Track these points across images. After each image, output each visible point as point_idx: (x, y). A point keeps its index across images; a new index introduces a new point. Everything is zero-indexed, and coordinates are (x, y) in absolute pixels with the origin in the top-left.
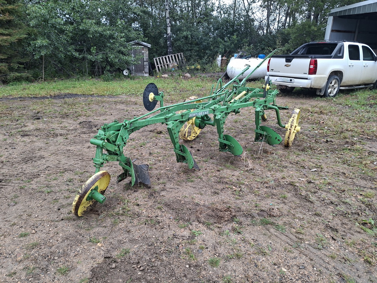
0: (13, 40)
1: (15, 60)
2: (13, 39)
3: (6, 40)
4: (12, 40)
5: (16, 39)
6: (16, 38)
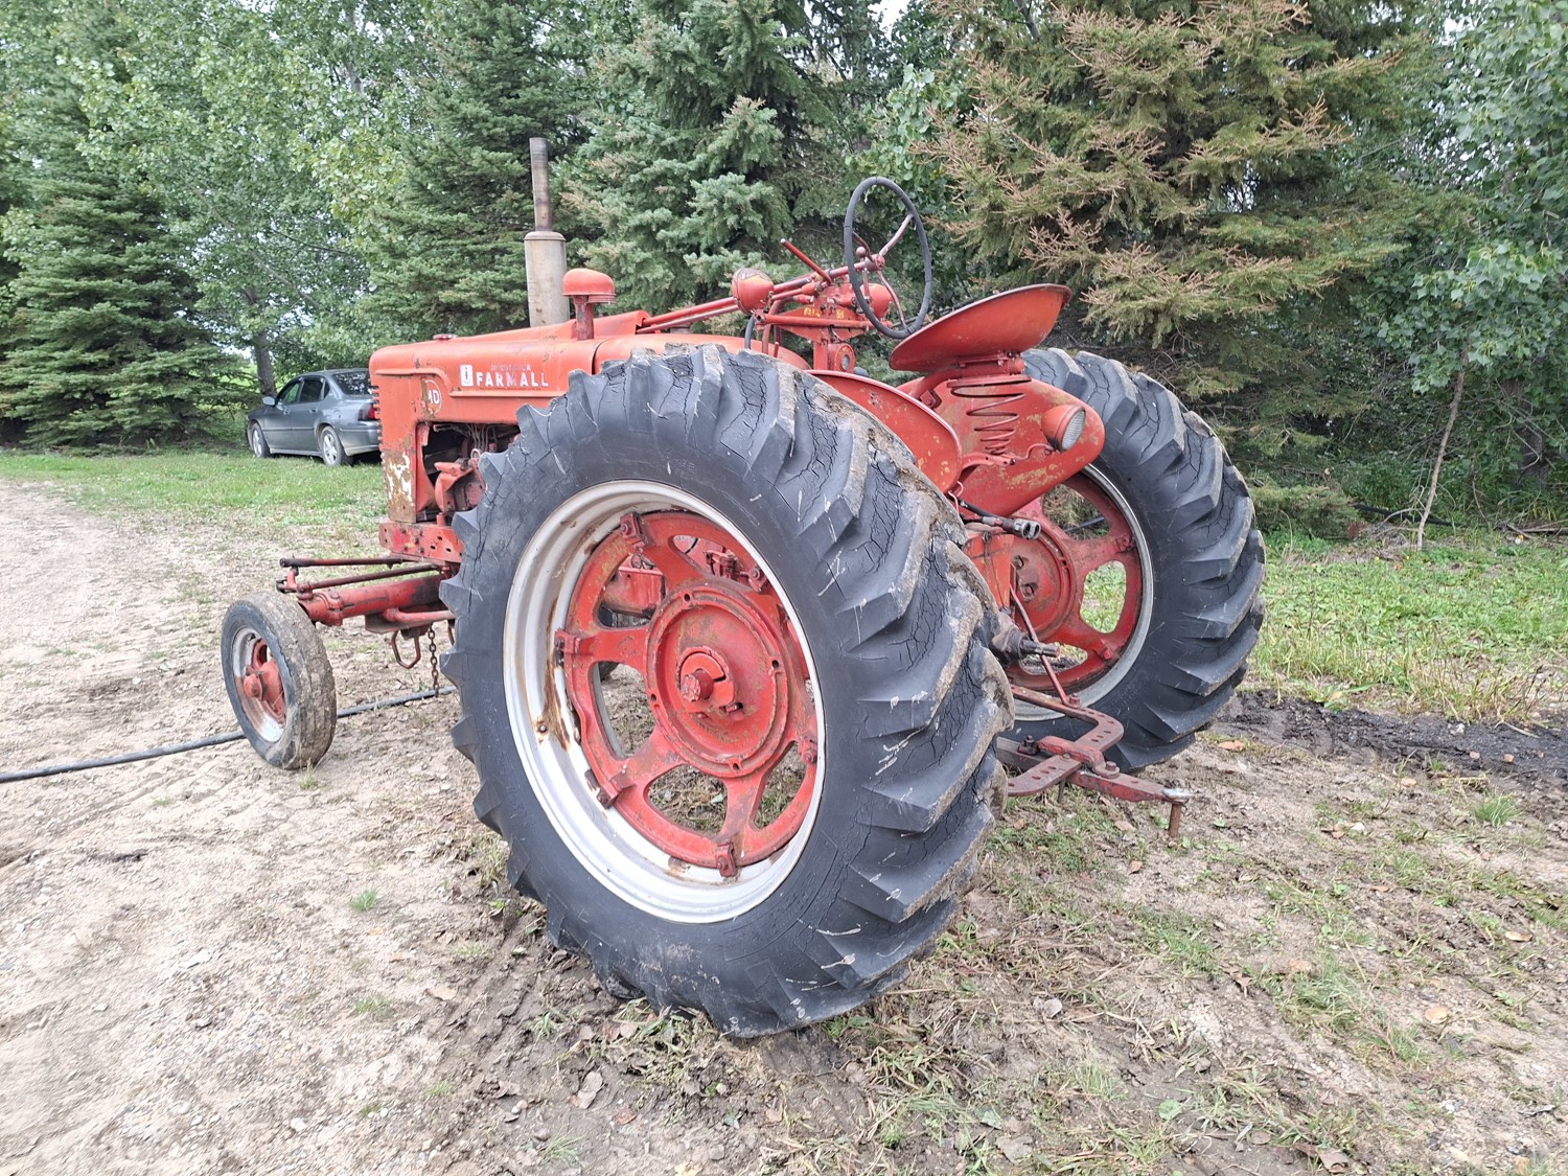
0: (1306, 281)
1: (1280, 403)
2: (1309, 275)
3: (1263, 286)
4: (1296, 281)
5: (1326, 274)
6: (1324, 269)
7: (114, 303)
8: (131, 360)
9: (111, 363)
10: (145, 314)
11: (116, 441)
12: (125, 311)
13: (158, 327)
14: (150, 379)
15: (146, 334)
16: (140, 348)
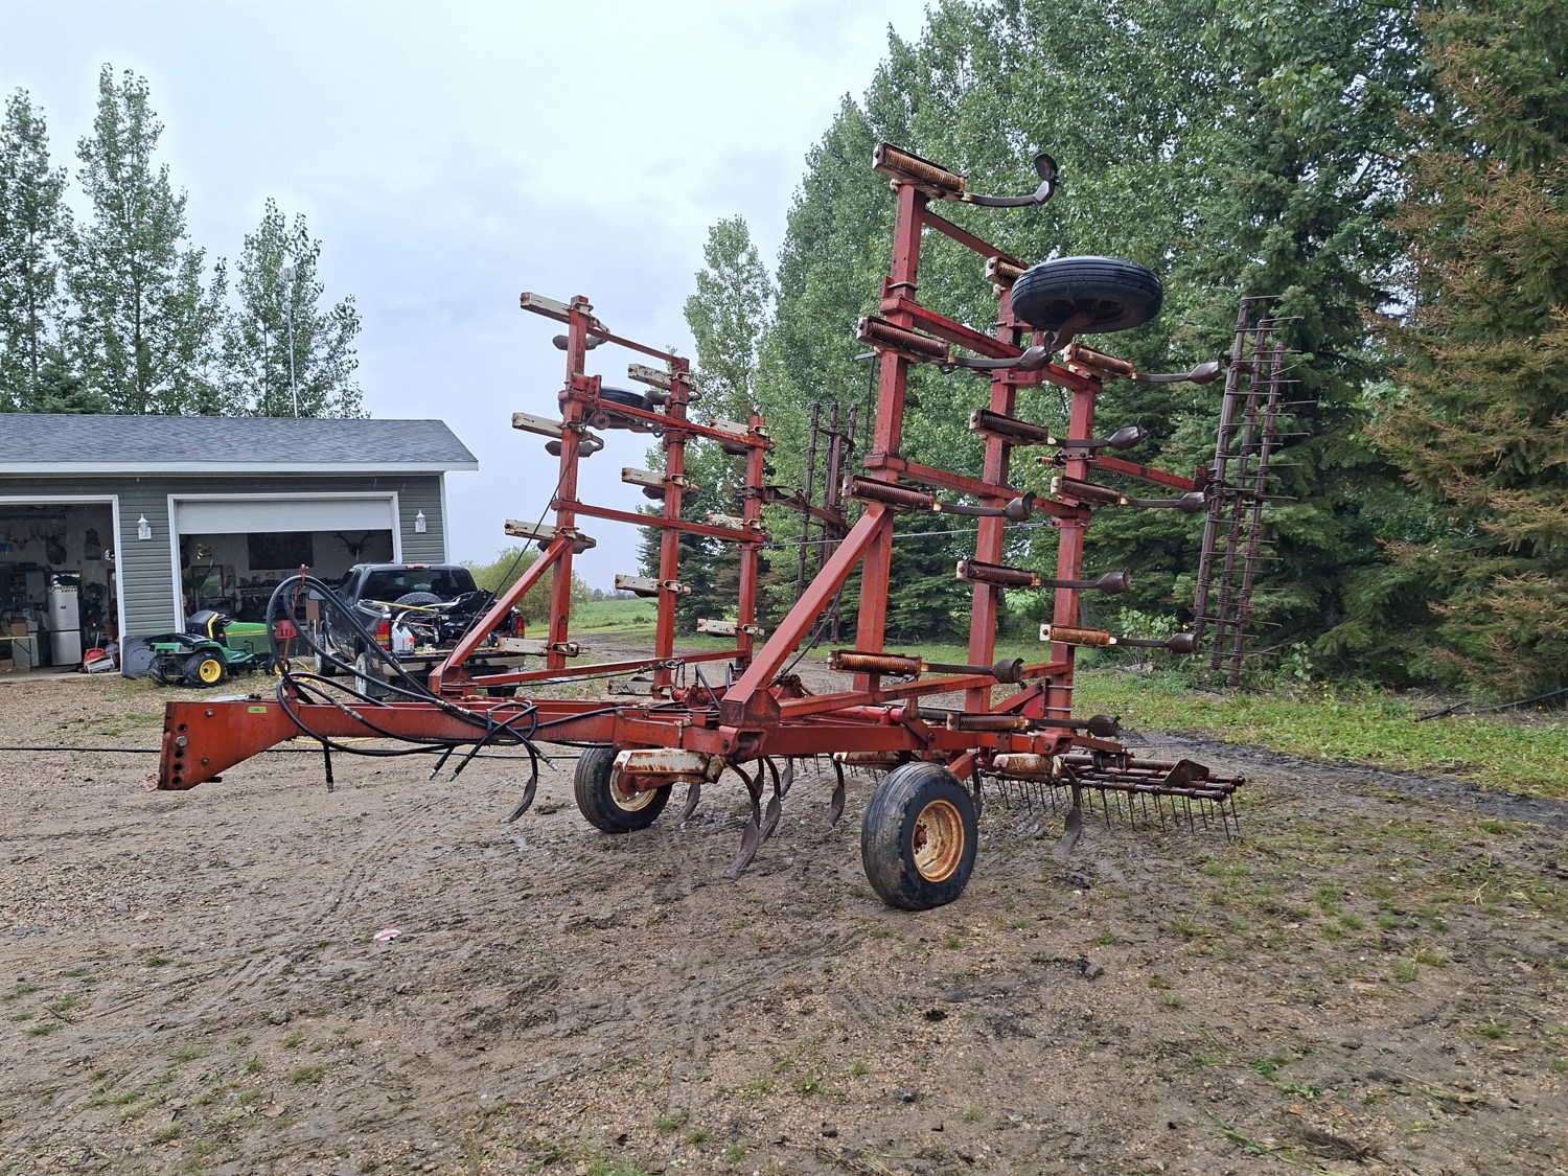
7: (901, 547)
8: (909, 582)
9: (897, 585)
10: (918, 551)
11: (895, 637)
12: (907, 551)
13: (925, 559)
14: (919, 596)
15: (919, 566)
16: (916, 574)
